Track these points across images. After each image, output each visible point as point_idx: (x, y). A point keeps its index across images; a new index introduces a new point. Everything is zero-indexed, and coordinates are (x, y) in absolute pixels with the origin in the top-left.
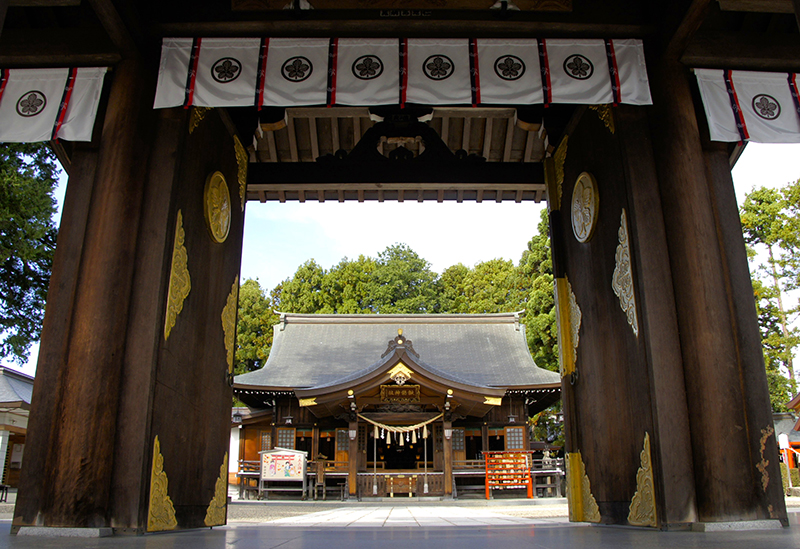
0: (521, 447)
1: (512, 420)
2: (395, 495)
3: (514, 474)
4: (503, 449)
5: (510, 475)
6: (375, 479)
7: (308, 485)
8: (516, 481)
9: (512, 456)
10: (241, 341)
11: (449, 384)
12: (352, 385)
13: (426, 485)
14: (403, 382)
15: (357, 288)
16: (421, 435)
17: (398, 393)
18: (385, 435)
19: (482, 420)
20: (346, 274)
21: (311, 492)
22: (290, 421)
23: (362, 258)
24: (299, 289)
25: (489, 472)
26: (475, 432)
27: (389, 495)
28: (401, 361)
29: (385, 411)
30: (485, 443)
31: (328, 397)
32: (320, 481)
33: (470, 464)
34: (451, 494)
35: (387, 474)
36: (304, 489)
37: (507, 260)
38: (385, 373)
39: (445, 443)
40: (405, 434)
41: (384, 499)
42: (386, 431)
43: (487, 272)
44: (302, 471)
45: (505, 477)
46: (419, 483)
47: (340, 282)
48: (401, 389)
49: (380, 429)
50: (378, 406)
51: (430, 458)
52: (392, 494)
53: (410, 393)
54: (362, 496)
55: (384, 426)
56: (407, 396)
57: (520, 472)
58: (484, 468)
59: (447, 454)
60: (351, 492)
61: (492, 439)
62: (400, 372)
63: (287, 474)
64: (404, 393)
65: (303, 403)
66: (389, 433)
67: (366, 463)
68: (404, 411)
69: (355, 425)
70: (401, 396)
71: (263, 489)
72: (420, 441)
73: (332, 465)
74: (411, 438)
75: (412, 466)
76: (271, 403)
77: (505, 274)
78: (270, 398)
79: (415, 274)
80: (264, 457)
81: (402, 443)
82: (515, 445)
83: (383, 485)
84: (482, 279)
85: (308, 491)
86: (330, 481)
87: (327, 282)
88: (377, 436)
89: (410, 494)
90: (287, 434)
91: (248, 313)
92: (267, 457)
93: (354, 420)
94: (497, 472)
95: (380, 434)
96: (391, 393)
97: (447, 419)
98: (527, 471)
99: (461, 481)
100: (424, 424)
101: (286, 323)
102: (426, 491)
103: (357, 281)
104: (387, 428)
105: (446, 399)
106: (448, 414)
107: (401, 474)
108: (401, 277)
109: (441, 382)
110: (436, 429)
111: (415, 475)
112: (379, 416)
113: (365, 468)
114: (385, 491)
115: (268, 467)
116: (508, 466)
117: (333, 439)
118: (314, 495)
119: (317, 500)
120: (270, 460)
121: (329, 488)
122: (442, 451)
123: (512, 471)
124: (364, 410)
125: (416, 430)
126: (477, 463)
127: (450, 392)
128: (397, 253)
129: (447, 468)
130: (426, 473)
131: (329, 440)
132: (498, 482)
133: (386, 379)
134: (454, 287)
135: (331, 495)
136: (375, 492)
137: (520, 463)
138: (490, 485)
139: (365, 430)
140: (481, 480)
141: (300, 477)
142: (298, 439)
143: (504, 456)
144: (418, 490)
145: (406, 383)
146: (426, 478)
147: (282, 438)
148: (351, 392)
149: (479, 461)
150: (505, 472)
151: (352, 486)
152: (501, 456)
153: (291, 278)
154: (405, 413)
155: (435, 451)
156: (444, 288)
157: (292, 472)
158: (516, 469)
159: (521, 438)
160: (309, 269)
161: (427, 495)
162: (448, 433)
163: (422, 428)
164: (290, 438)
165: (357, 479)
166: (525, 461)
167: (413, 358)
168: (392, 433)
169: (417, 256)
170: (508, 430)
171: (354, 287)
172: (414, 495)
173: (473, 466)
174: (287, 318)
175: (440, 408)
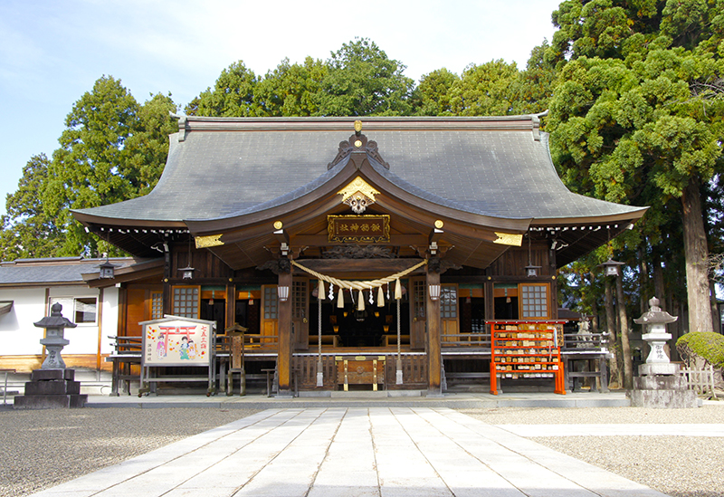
0: (545, 314)
1: (532, 273)
2: (352, 387)
3: (535, 356)
4: (516, 317)
5: (529, 356)
6: (320, 363)
7: (218, 372)
8: (538, 367)
9: (532, 327)
10: (146, 174)
11: (438, 211)
12: (280, 213)
13: (399, 373)
14: (363, 208)
15: (302, 100)
16: (392, 293)
17: (355, 227)
18: (336, 295)
19: (484, 272)
20: (287, 80)
21: (222, 381)
22: (190, 275)
23: (309, 61)
24: (222, 102)
25: (497, 352)
26: (474, 291)
27: (341, 388)
28: (359, 173)
29: (335, 256)
30: (489, 308)
31: (241, 233)
32: (237, 365)
33: (466, 339)
34: (439, 387)
35: (339, 355)
36: (211, 379)
37: (509, 63)
38: (334, 194)
39: (430, 307)
40: (366, 291)
41: (335, 393)
42: (336, 288)
43: (480, 80)
44: (207, 350)
45: (521, 360)
46: (389, 370)
47: (279, 93)
48: (360, 222)
49: (327, 285)
50: (325, 249)
51: (405, 330)
52: (346, 386)
53: (376, 228)
54: (301, 388)
55: (332, 280)
56: (370, 233)
57: (544, 352)
58: (490, 346)
59: (432, 323)
60: (282, 384)
61: (500, 301)
62: (358, 192)
63: (184, 356)
64: (365, 227)
65: (202, 242)
66: (341, 292)
67: (307, 338)
68: (365, 256)
69: (287, 278)
70: (360, 233)
71: (148, 380)
72: (391, 304)
73: (256, 341)
74: (375, 299)
75: (376, 342)
76: (163, 249)
77: (506, 81)
78: (159, 239)
79: (382, 80)
80: (148, 330)
81: (361, 307)
82: (535, 311)
83: (332, 372)
84: (475, 88)
85: (218, 381)
86: (252, 366)
87: (261, 92)
88: (322, 296)
89: (375, 386)
90: (187, 295)
91: (155, 137)
92: (153, 330)
93: (285, 271)
94: (509, 352)
95: (327, 293)
96: (345, 228)
97: (433, 268)
98: (555, 352)
99: (452, 366)
100: (396, 277)
101: (188, 130)
102: (399, 380)
103: (302, 91)
104: (338, 282)
105: (431, 235)
106: (435, 261)
107: (360, 355)
108: (362, 84)
109: (425, 207)
110: (415, 285)
111: (382, 355)
112: (324, 265)
113: (306, 346)
114: (335, 381)
115: (155, 345)
116: (526, 344)
117: (258, 301)
118: (226, 387)
119: (231, 394)
120: (157, 334)
121: (251, 377)
122: (425, 319)
123: (532, 352)
124: (302, 256)
125: (384, 287)
126: (476, 339)
127: (439, 224)
128: (358, 52)
129: (433, 345)
130: (399, 352)
131: (251, 303)
132: (509, 368)
133: (335, 203)
134: (436, 99)
135: (253, 388)
136: (320, 382)
137: (546, 340)
138: (498, 372)
139: (304, 286)
140: (483, 365)
141: (204, 360)
142: (204, 302)
143: (521, 327)
144: (387, 379)
145: (368, 211)
146: (399, 362)
147: (180, 301)
148: (278, 225)
149: (480, 335)
150: (521, 352)
151: (283, 374)
152: (515, 328)
153: (213, 90)
154: (366, 261)
155: (413, 319)
156: (421, 99)
157: (192, 353)
158: (538, 349)
159: (544, 302)
160: (236, 74)
161: (401, 388)
162: (434, 291)
163: (393, 284)
164: (193, 301)
165: (292, 363)
166: (553, 336)
167: (379, 168)
168: (346, 291)
169: (384, 56)
170: (524, 289)
171: (299, 99)
172: (380, 387)
173: (469, 342)
174: (190, 124)
175: (421, 252)
